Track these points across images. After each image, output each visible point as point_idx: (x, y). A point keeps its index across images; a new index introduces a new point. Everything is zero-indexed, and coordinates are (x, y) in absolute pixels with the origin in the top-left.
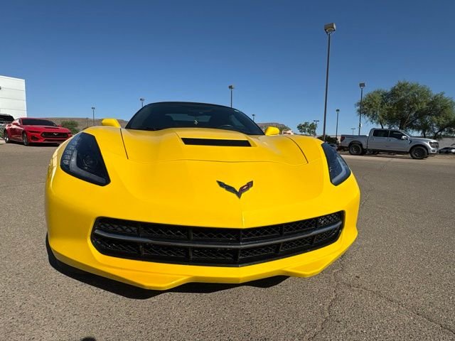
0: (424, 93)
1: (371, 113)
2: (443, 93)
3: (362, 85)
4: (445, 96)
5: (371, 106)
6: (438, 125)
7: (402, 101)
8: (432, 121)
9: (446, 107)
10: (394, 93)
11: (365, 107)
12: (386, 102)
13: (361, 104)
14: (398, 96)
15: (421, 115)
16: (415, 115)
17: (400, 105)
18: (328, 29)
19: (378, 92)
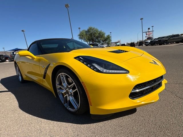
0: (97, 31)
1: (83, 38)
2: (101, 30)
3: (79, 28)
4: (102, 31)
5: (83, 36)
6: (102, 41)
7: (91, 34)
8: (100, 39)
9: (103, 35)
10: (88, 31)
11: (81, 36)
12: (87, 34)
13: (80, 35)
14: (90, 32)
15: (97, 38)
16: (96, 38)
17: (91, 35)
18: (67, 6)
19: (84, 31)
